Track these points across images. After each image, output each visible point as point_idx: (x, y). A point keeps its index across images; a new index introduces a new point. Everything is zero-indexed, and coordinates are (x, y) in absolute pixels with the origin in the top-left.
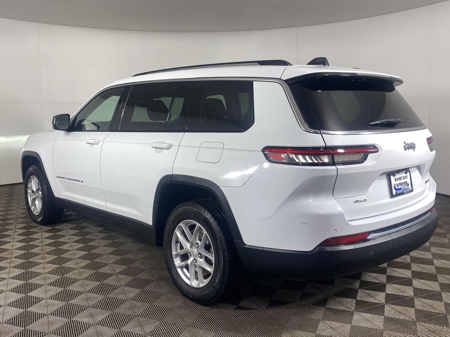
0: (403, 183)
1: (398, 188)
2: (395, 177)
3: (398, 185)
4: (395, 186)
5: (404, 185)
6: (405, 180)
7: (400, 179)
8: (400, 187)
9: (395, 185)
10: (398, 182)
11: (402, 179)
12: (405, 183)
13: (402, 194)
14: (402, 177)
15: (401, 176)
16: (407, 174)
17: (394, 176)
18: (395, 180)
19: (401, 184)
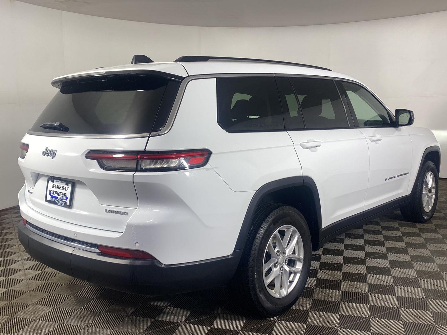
0: (61, 193)
1: (53, 195)
2: (54, 184)
3: (54, 193)
4: (51, 192)
5: (61, 195)
6: (64, 191)
7: (59, 187)
8: (56, 195)
9: (51, 190)
10: (55, 189)
11: (61, 189)
12: (63, 195)
13: (55, 203)
14: (61, 187)
15: (60, 185)
16: (68, 187)
17: (53, 182)
18: (53, 186)
19: (58, 193)
